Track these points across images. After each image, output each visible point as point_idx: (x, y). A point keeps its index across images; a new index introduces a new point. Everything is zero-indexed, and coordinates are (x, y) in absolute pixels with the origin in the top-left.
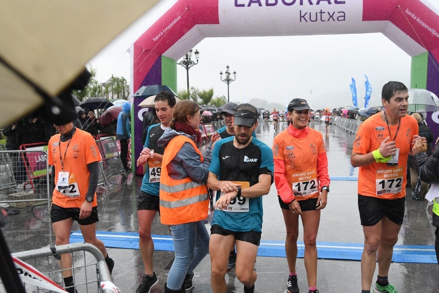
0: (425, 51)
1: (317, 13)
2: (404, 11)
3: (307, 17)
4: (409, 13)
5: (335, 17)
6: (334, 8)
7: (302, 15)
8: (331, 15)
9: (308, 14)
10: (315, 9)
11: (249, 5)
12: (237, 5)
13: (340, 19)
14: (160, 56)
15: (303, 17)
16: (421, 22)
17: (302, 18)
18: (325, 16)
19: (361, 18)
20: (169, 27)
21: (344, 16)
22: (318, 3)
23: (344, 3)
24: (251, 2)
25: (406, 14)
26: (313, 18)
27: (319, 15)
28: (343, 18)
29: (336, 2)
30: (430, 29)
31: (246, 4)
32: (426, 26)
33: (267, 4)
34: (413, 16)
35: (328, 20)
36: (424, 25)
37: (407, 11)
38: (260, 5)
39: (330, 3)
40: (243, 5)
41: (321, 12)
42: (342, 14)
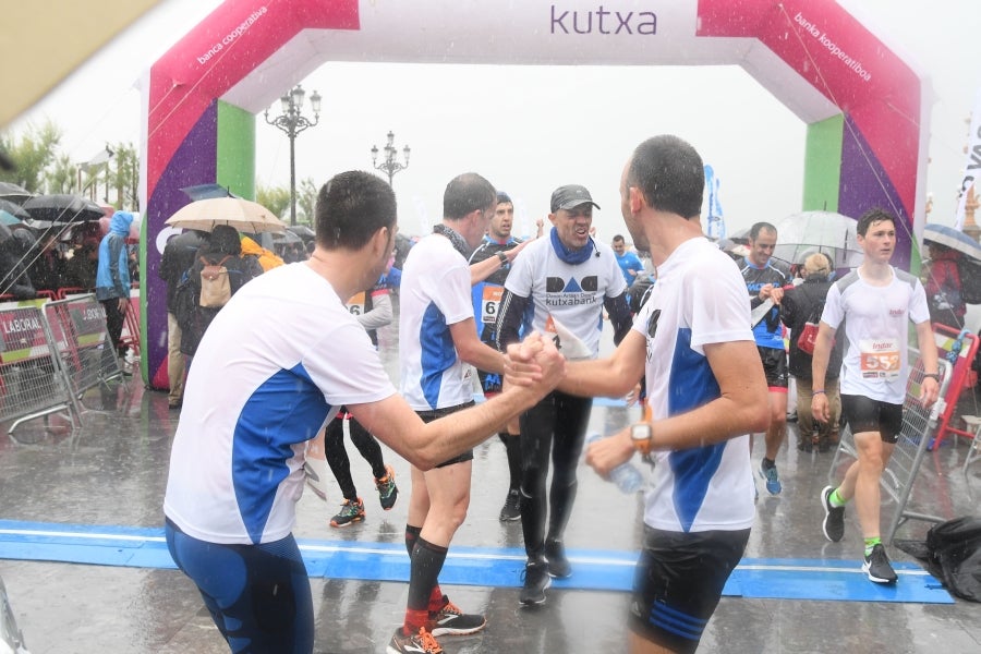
0: (836, 110)
1: (590, 13)
2: (792, 15)
4: (803, 23)
7: (557, 17)
8: (624, 20)
9: (570, 17)
13: (643, 29)
14: (216, 101)
15: (559, 21)
16: (829, 44)
17: (556, 25)
18: (611, 23)
19: (694, 30)
21: (654, 24)
25: (796, 24)
26: (583, 25)
27: (596, 18)
28: (651, 28)
30: (849, 62)
32: (840, 53)
34: (811, 29)
35: (617, 32)
36: (835, 50)
37: (799, 18)
41: (601, 13)
42: (651, 19)
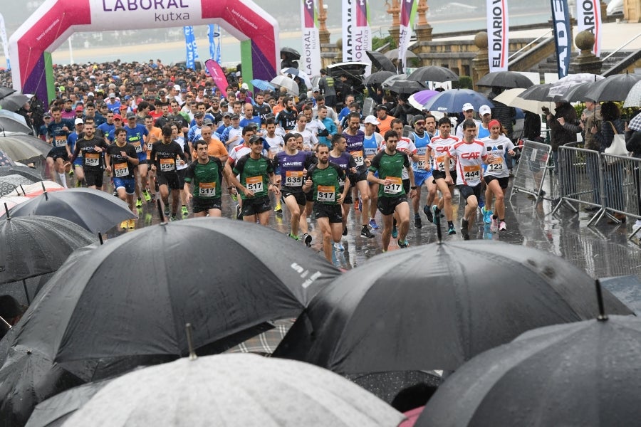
0: (247, 38)
1: (168, 14)
2: (231, 11)
3: (161, 17)
4: (235, 12)
5: (182, 17)
6: (180, 10)
7: (157, 16)
8: (179, 16)
10: (166, 11)
11: (115, 10)
12: (105, 10)
13: (185, 18)
14: (43, 52)
15: (158, 18)
16: (243, 18)
18: (174, 17)
19: (201, 16)
20: (50, 28)
21: (188, 16)
22: (168, 7)
23: (187, 6)
24: (117, 7)
25: (232, 13)
26: (166, 18)
27: (170, 16)
28: (187, 18)
29: (182, 6)
30: (251, 24)
31: (113, 9)
32: (247, 21)
33: (130, 9)
34: (237, 14)
35: (177, 19)
36: (245, 20)
37: (233, 11)
38: (124, 9)
39: (177, 7)
40: (111, 10)
41: (171, 14)
